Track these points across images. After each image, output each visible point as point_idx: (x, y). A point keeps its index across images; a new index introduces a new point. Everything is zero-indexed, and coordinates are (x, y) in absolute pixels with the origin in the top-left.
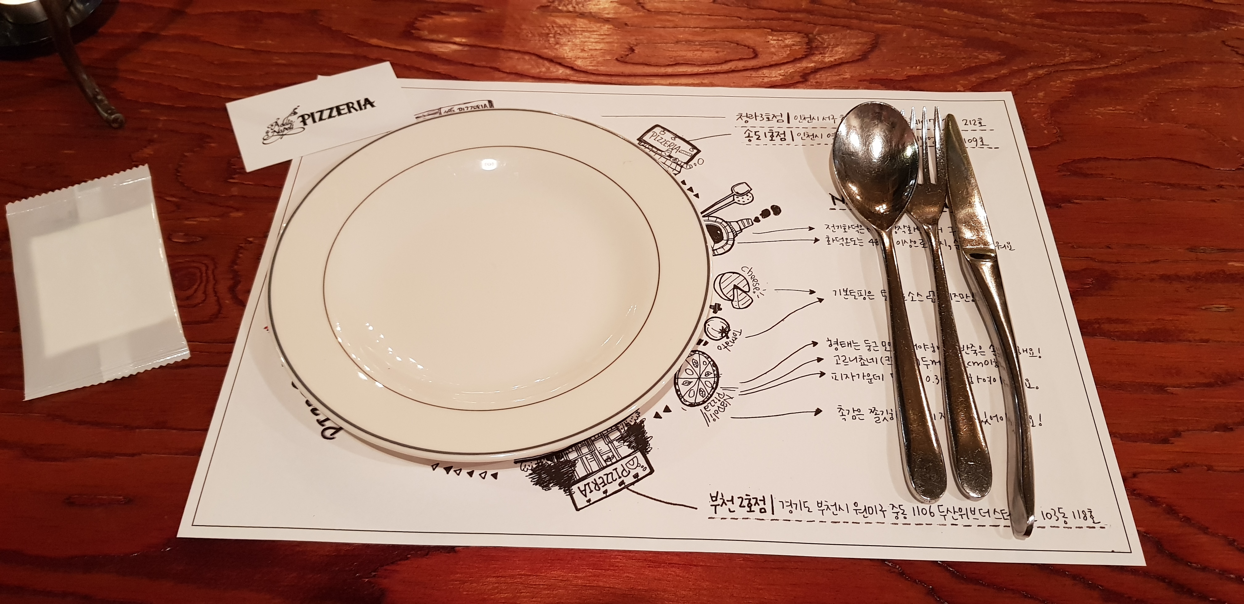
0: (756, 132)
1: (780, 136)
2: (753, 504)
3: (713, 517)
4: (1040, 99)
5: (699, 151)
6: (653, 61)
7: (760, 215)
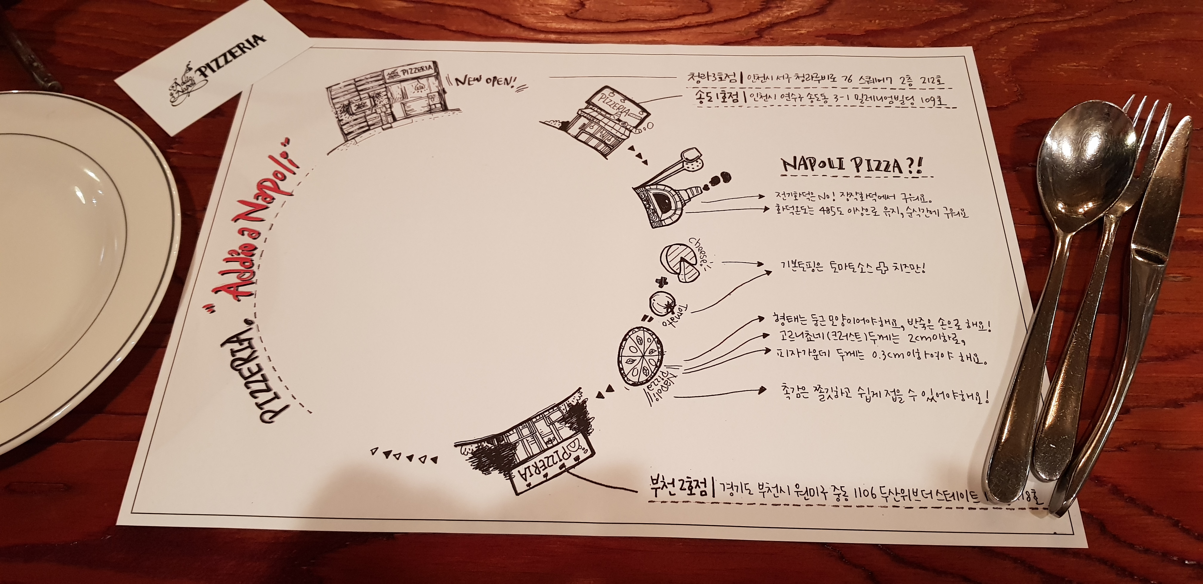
0: (707, 93)
1: (732, 98)
2: (694, 487)
3: (653, 500)
4: (1001, 55)
5: (649, 114)
6: (604, 17)
7: (710, 182)
